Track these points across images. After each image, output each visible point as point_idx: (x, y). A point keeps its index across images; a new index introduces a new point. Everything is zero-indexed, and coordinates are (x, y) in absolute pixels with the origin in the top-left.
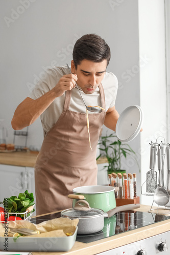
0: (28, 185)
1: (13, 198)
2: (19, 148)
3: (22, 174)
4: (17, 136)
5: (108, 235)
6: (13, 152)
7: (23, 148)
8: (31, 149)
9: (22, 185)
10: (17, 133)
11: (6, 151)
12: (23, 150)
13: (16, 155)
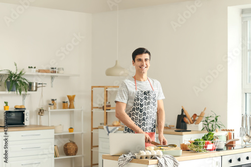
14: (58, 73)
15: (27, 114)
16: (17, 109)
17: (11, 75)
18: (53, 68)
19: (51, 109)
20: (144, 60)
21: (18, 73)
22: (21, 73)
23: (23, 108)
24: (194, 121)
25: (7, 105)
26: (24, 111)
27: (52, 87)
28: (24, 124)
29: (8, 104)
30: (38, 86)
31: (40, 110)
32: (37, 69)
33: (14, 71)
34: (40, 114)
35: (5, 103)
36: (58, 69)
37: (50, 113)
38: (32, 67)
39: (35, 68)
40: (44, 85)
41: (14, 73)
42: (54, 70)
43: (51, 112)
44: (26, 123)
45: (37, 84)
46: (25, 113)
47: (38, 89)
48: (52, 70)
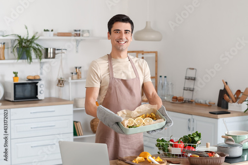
0: (193, 128)
1: (189, 135)
2: (187, 100)
3: (189, 120)
4: (185, 91)
5: (246, 160)
6: (182, 103)
7: (190, 100)
8: (196, 101)
9: (189, 128)
10: (185, 89)
11: (177, 102)
12: (190, 102)
13: (185, 105)
14: (82, 36)
15: (42, 86)
16: (29, 80)
17: (21, 41)
18: (75, 31)
19: (72, 79)
20: (123, 32)
21: (30, 37)
22: (33, 38)
23: (37, 78)
24: (237, 98)
25: (16, 76)
26: (37, 83)
27: (77, 52)
28: (37, 98)
29: (18, 75)
30: (56, 52)
31: (59, 81)
32: (55, 32)
33: (24, 36)
34: (59, 85)
35: (14, 73)
36: (83, 31)
37: (70, 83)
38: (47, 30)
39: (52, 31)
40: (64, 51)
41: (25, 38)
42: (78, 32)
43: (72, 83)
44: (40, 96)
45: (54, 49)
46: (38, 85)
47: (56, 56)
48: (76, 32)
